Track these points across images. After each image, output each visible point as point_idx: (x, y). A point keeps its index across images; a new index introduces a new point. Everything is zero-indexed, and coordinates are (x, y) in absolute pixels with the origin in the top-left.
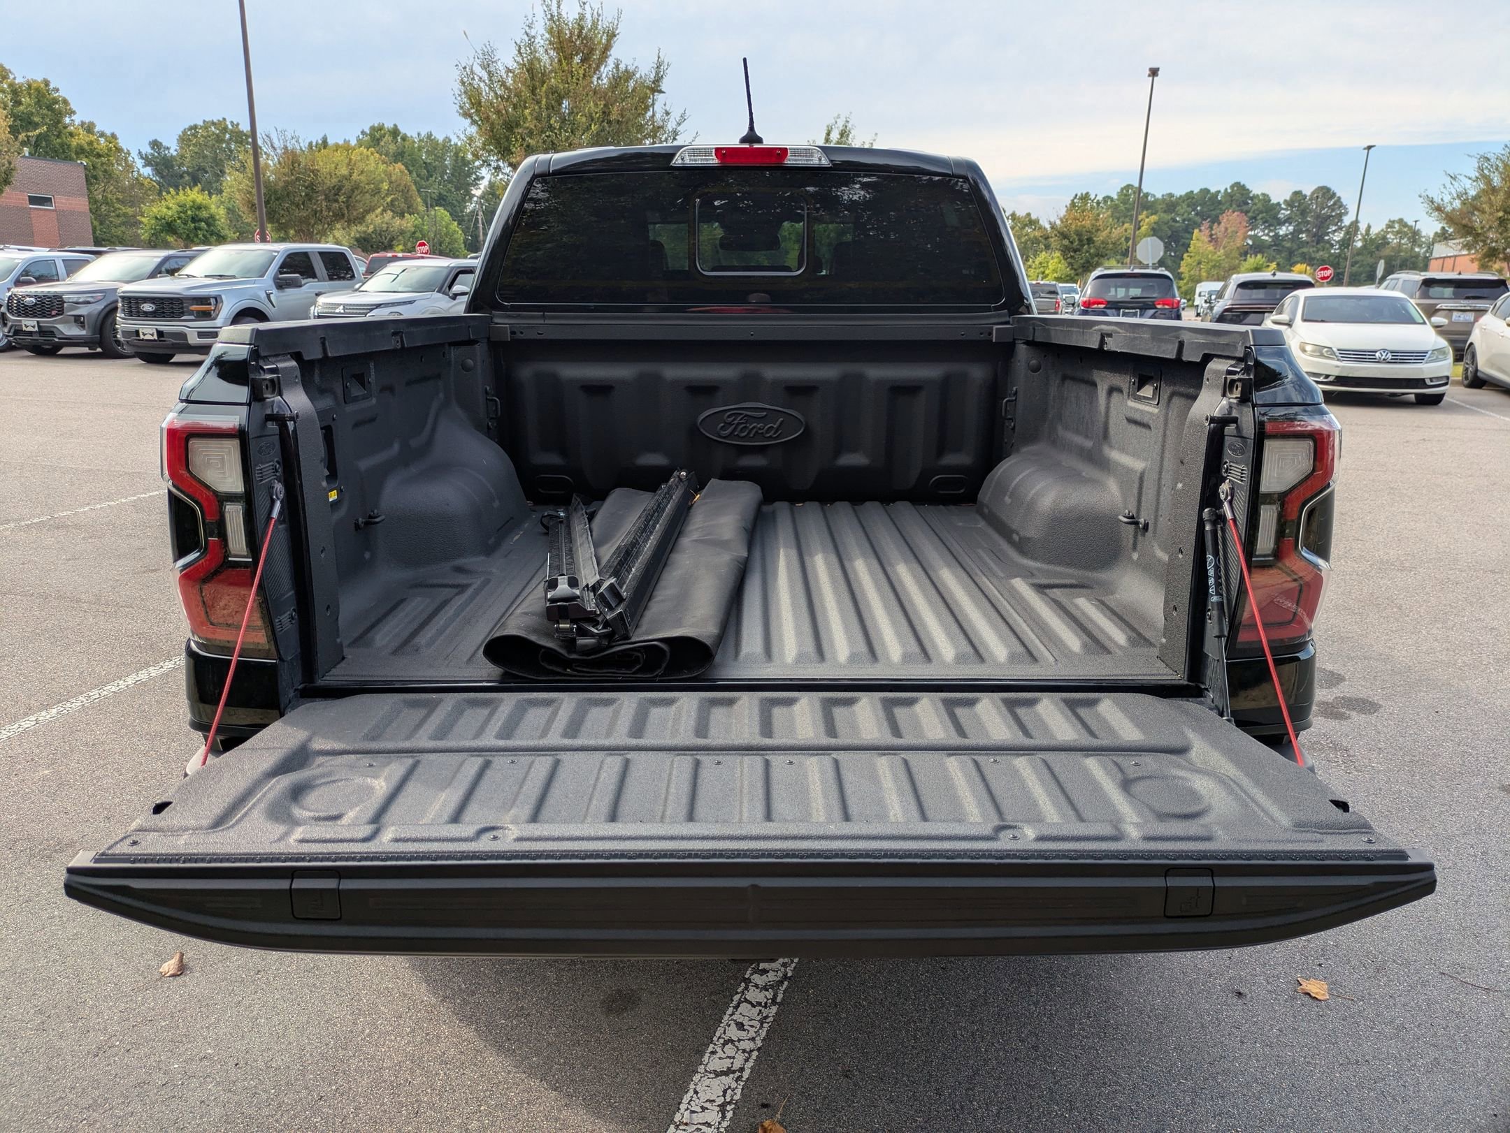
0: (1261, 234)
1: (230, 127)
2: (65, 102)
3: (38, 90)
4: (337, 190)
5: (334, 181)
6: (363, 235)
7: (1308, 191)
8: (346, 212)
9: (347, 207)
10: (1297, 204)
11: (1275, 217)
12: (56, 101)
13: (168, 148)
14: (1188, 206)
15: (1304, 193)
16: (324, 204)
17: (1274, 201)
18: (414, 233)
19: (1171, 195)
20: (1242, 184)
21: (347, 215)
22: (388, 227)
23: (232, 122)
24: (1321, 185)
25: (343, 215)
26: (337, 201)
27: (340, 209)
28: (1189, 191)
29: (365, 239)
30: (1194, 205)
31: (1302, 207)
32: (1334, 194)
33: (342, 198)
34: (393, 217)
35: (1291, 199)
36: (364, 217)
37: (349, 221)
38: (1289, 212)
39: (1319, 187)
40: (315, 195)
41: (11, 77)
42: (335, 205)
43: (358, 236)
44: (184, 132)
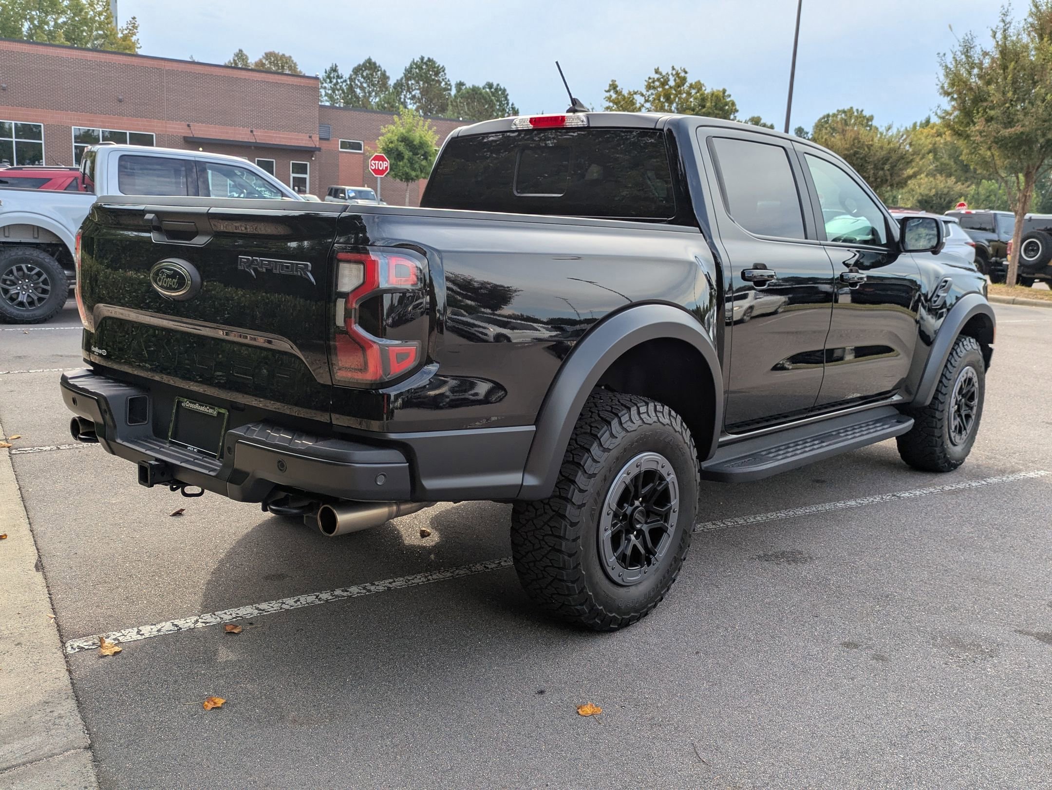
1: (856, 114)
2: (733, 104)
3: (717, 97)
4: (886, 160)
5: (884, 153)
6: (924, 198)
8: (889, 178)
9: (891, 175)
12: (726, 104)
13: (807, 133)
16: (872, 172)
18: (989, 196)
21: (889, 181)
22: (948, 191)
23: (857, 110)
25: (887, 180)
26: (883, 169)
27: (885, 175)
29: (926, 202)
33: (887, 167)
34: (956, 183)
36: (906, 182)
37: (892, 185)
40: (866, 165)
41: (704, 88)
42: (881, 173)
43: (920, 198)
44: (820, 120)
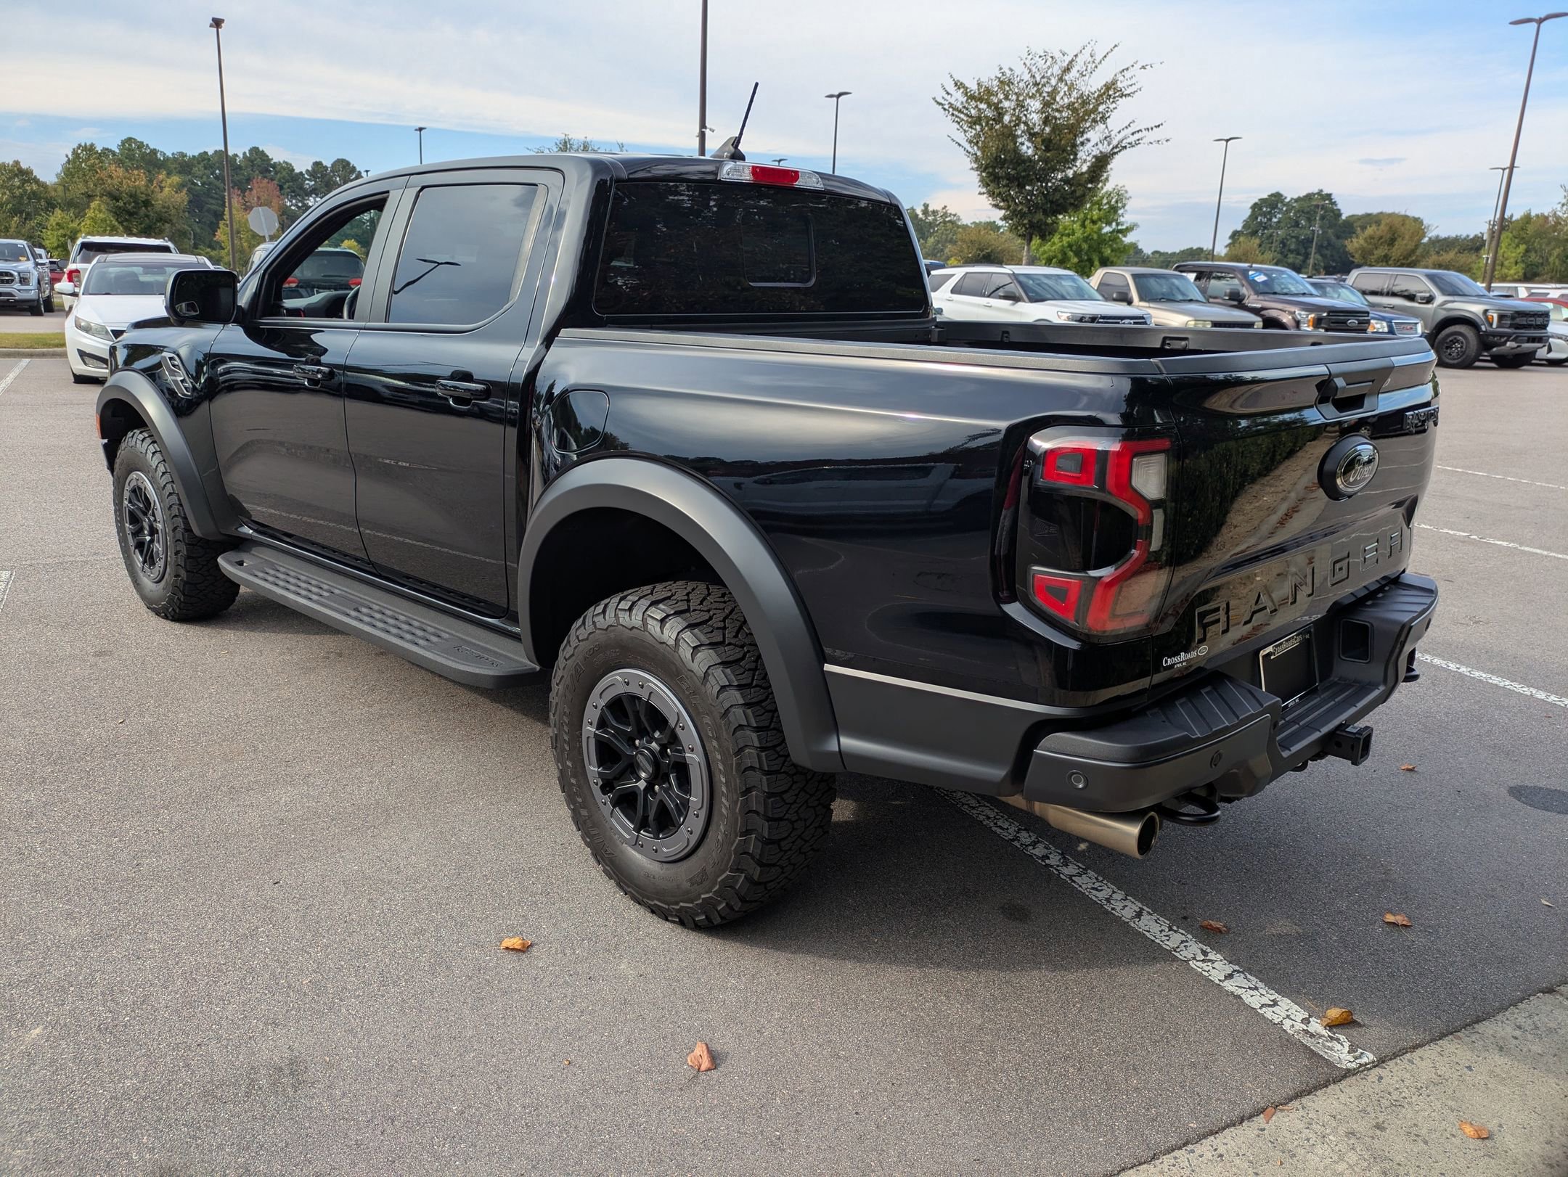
0: (288, 204)
7: (328, 163)
10: (319, 175)
11: (301, 188)
14: (205, 168)
15: (324, 164)
17: (297, 171)
19: (183, 155)
20: (261, 149)
24: (340, 157)
28: (202, 151)
30: (212, 168)
31: (326, 179)
32: (354, 168)
35: (313, 169)
38: (313, 183)
39: (338, 160)
